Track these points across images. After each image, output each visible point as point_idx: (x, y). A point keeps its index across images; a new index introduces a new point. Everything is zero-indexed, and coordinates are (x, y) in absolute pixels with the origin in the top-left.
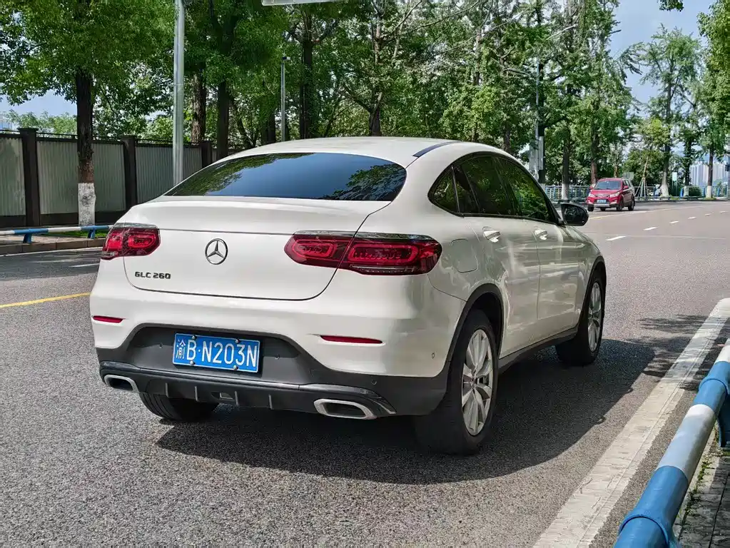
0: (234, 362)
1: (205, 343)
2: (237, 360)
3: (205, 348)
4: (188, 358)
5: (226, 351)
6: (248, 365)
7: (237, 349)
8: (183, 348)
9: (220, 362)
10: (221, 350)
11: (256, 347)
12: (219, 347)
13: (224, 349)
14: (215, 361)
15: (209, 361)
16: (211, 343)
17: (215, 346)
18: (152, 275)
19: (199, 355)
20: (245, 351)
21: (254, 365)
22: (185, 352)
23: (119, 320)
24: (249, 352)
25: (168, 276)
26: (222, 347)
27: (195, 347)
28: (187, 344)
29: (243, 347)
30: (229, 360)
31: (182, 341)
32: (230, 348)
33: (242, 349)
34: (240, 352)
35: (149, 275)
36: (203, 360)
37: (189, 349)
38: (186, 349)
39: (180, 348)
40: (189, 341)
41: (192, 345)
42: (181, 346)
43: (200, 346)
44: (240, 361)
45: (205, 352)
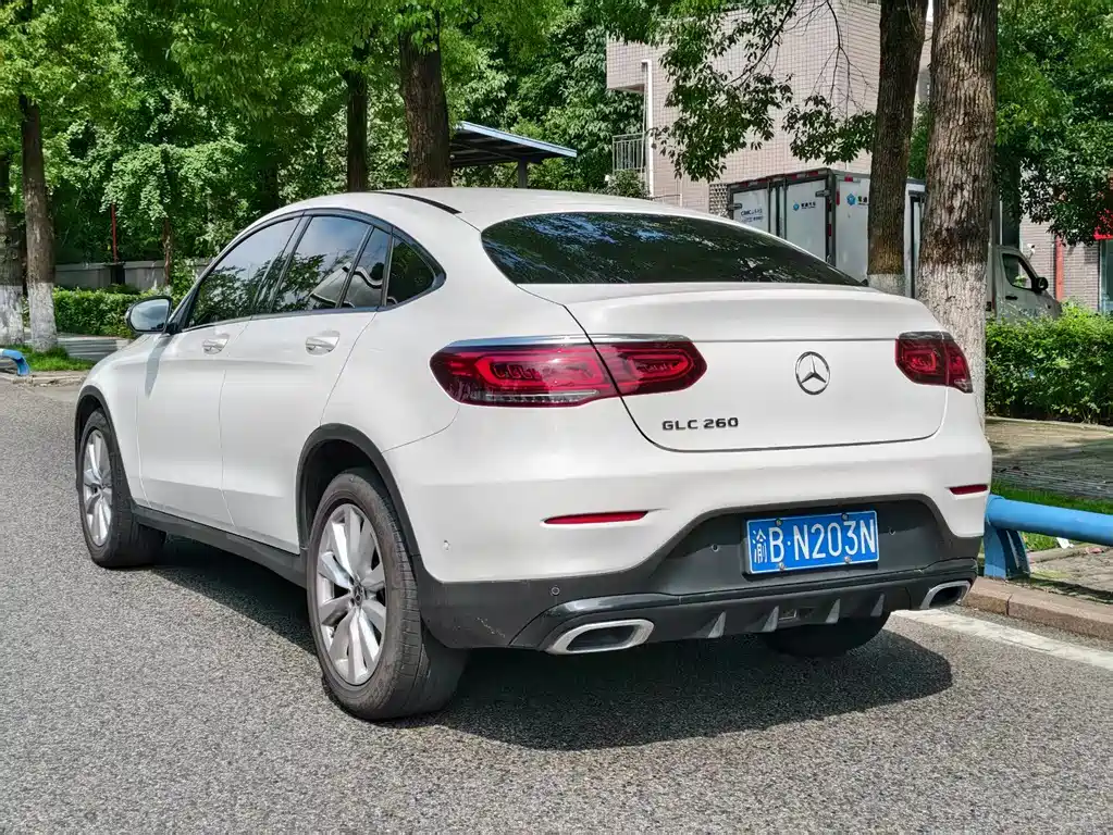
0: (844, 552)
1: (796, 528)
2: (847, 548)
3: (797, 536)
4: (774, 560)
5: (829, 534)
6: (864, 552)
7: (845, 529)
8: (762, 543)
9: (823, 555)
10: (822, 536)
11: (872, 521)
12: (818, 530)
13: (826, 533)
14: (816, 555)
15: (807, 557)
16: (806, 527)
17: (813, 531)
18: (700, 424)
19: (789, 550)
20: (857, 530)
21: (873, 550)
22: (765, 551)
23: (639, 514)
24: (863, 530)
25: (733, 423)
26: (822, 530)
27: (781, 538)
28: (767, 536)
29: (853, 524)
30: (835, 549)
31: (760, 532)
32: (834, 530)
33: (852, 528)
34: (850, 534)
35: (693, 425)
36: (797, 558)
37: (772, 543)
38: (768, 547)
39: (759, 545)
40: (771, 530)
41: (776, 536)
42: (758, 542)
43: (789, 535)
44: (852, 548)
45: (799, 545)
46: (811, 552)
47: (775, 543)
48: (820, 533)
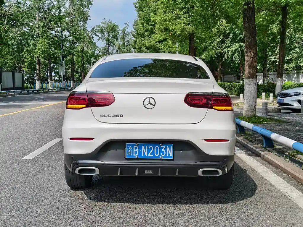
0: (160, 155)
1: (143, 147)
2: (161, 154)
3: (143, 149)
4: (134, 155)
5: (155, 150)
6: (167, 156)
7: (161, 149)
8: (131, 150)
9: (152, 155)
10: (152, 150)
11: (171, 147)
12: (151, 148)
13: (154, 149)
14: (149, 155)
15: (146, 155)
16: (147, 147)
17: (149, 148)
18: (112, 116)
19: (140, 153)
20: (165, 149)
21: (171, 155)
22: (132, 152)
23: (92, 139)
24: (168, 149)
25: (122, 116)
26: (153, 148)
27: (138, 149)
28: (133, 148)
29: (164, 147)
30: (157, 153)
31: (130, 147)
32: (157, 148)
33: (164, 148)
34: (163, 150)
35: (109, 116)
36: (143, 155)
37: (134, 150)
38: (133, 151)
39: (129, 150)
40: (134, 147)
41: (136, 148)
42: (129, 149)
43: (140, 148)
44: (163, 154)
45: (144, 151)
46: (148, 154)
47: (136, 150)
48: (152, 149)
